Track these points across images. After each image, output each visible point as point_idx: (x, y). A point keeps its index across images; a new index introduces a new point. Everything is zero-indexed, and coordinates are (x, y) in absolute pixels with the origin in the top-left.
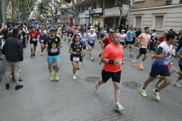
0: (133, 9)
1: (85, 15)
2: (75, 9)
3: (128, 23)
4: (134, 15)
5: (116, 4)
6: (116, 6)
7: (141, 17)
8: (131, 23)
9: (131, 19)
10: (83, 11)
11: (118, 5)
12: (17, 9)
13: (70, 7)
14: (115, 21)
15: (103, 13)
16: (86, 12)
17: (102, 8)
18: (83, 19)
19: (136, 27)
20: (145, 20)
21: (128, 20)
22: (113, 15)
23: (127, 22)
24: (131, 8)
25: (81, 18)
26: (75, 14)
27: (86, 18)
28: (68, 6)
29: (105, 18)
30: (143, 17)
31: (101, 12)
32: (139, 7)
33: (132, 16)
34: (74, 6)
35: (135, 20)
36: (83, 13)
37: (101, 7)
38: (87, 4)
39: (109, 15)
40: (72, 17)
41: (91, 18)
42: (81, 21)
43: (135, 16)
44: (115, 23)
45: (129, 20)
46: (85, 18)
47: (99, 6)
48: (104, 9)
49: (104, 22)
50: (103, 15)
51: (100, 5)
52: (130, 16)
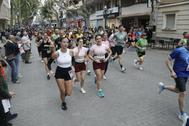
0: (162, 5)
1: (96, 17)
2: (85, 9)
3: (156, 23)
4: (163, 13)
5: (137, 1)
6: (137, 3)
7: (174, 15)
8: (159, 23)
9: (159, 18)
10: (93, 12)
11: (140, 2)
12: (18, 13)
13: (79, 8)
14: (136, 21)
15: (120, 12)
16: (97, 13)
17: (118, 7)
18: (93, 21)
19: (167, 28)
20: (181, 18)
21: (155, 20)
22: (133, 14)
23: (154, 22)
24: (160, 4)
25: (91, 20)
26: (86, 16)
27: (98, 20)
28: (77, 7)
29: (122, 19)
30: (177, 14)
31: (117, 11)
32: (171, 3)
33: (160, 15)
34: (85, 6)
35: (165, 19)
36: (93, 14)
37: (116, 6)
38: (98, 4)
39: (129, 15)
40: (80, 20)
41: (104, 20)
42: (92, 23)
43: (165, 14)
44: (136, 24)
45: (157, 19)
46: (96, 20)
47: (113, 5)
48: (120, 8)
49: (121, 23)
50: (120, 15)
51: (115, 4)
52: (158, 14)
